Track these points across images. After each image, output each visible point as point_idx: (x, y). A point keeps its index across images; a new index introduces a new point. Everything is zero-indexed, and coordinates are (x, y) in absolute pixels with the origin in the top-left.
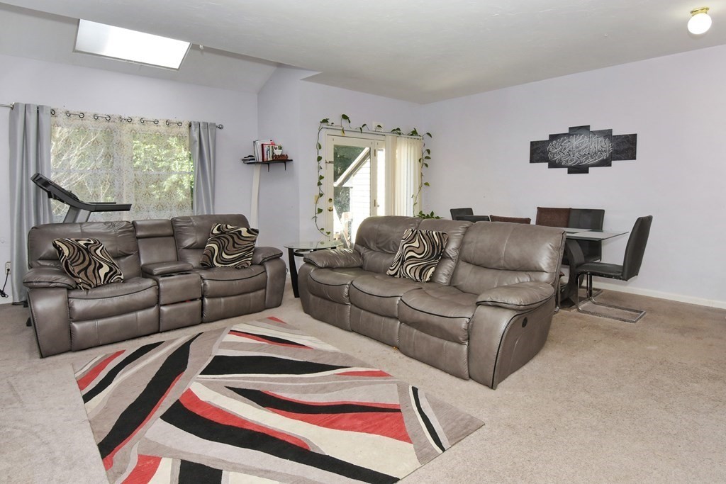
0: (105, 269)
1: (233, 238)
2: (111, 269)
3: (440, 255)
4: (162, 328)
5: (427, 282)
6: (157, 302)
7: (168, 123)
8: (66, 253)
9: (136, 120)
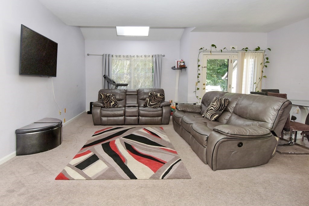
0: (113, 103)
1: (154, 97)
2: (115, 103)
3: (223, 109)
4: (125, 124)
5: (213, 121)
6: (124, 115)
7: (145, 56)
8: (103, 97)
9: (136, 56)
